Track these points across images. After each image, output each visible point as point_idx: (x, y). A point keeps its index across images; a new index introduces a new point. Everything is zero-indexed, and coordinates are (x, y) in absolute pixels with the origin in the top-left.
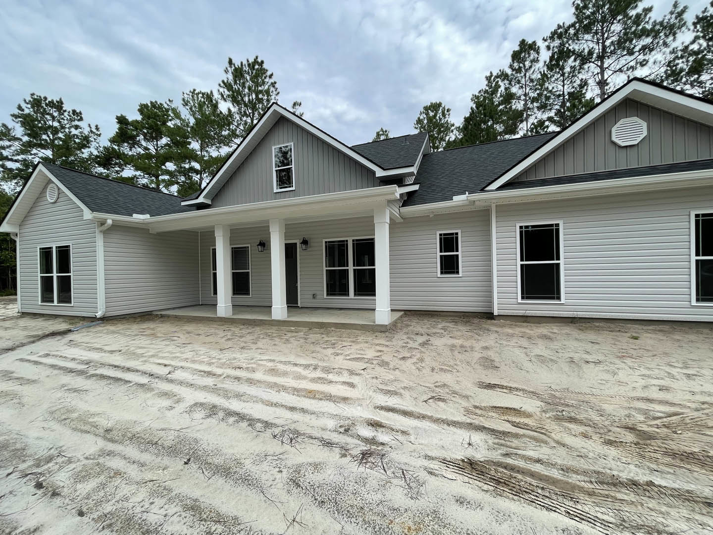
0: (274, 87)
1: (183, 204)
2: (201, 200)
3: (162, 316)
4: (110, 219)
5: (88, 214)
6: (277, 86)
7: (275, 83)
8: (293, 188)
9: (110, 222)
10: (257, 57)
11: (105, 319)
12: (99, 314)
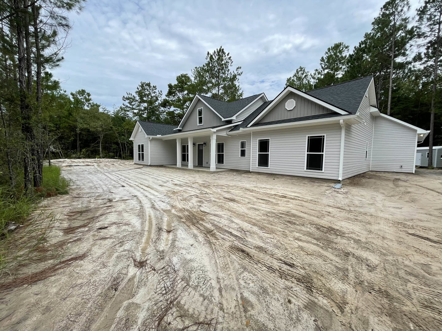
0: (230, 59)
1: (174, 129)
2: (178, 128)
3: (165, 167)
4: (151, 137)
5: (146, 136)
6: (231, 58)
7: (230, 57)
8: (202, 124)
9: (151, 138)
10: (221, 47)
11: (150, 166)
12: (149, 164)
